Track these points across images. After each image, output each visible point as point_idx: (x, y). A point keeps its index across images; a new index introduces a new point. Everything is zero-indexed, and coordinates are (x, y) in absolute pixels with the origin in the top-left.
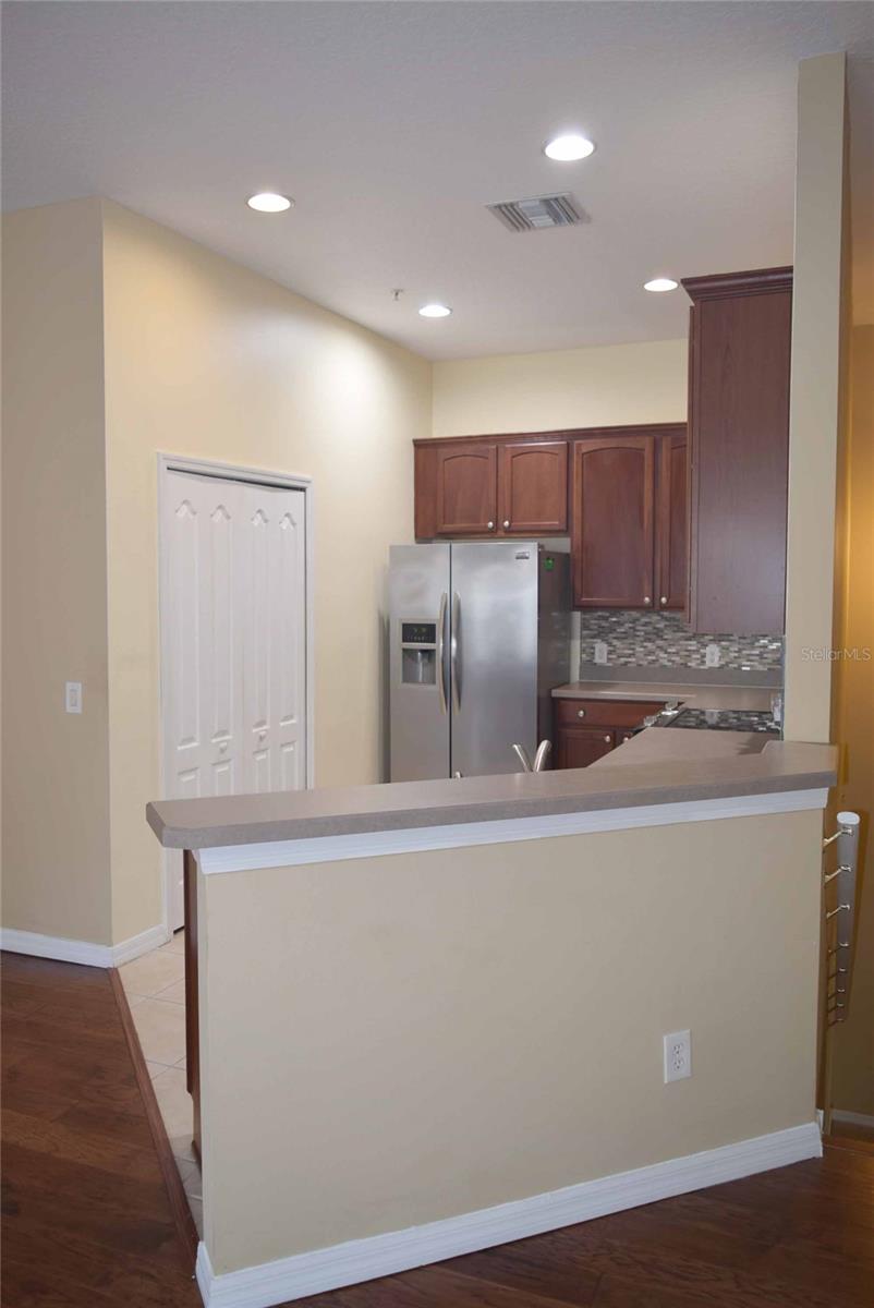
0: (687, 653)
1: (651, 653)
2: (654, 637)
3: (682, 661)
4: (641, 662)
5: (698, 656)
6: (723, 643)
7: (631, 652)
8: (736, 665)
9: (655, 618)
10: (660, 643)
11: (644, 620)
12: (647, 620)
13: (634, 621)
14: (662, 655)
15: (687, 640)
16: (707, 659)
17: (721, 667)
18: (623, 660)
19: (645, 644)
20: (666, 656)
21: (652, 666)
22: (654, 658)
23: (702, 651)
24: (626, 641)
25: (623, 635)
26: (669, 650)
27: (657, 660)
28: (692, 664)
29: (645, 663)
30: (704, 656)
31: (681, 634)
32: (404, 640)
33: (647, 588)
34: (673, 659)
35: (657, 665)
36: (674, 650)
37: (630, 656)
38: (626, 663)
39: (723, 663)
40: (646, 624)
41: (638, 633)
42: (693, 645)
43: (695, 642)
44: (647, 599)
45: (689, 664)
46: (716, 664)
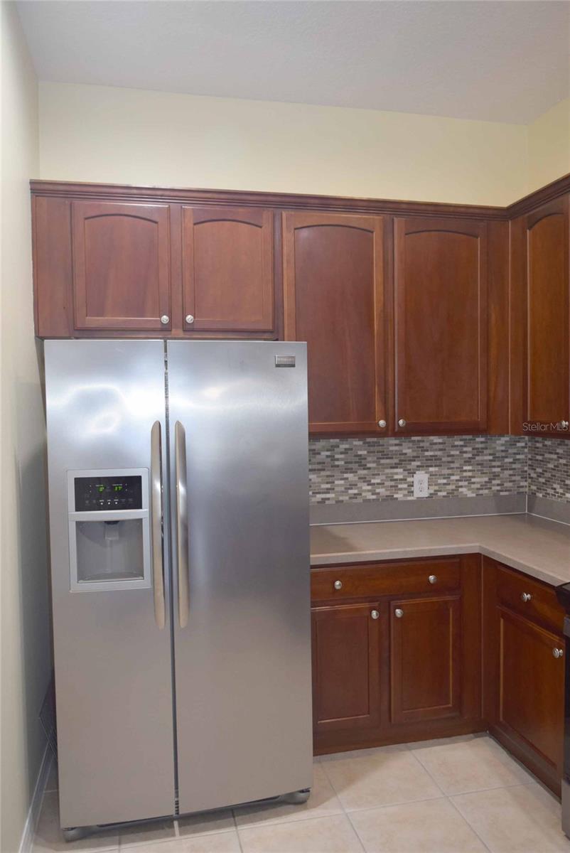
0: (393, 483)
1: (353, 486)
2: (355, 466)
3: (388, 493)
4: (341, 498)
5: (405, 486)
6: (431, 469)
7: (329, 486)
8: (444, 494)
9: (357, 443)
10: (362, 472)
11: (344, 446)
12: (347, 446)
13: (332, 448)
14: (366, 487)
15: (392, 468)
16: (415, 489)
17: (431, 496)
18: (319, 497)
19: (346, 475)
20: (369, 488)
21: (354, 501)
22: (356, 491)
23: (409, 479)
24: (323, 473)
25: (320, 467)
26: (373, 481)
27: (361, 494)
28: (399, 496)
29: (345, 498)
30: (411, 485)
31: (388, 461)
32: (79, 508)
33: (378, 406)
34: (378, 491)
35: (359, 500)
36: (379, 481)
37: (328, 491)
38: (324, 500)
39: (432, 492)
40: (346, 452)
41: (337, 463)
42: (399, 473)
43: (401, 470)
44: (382, 423)
45: (395, 496)
46: (425, 494)
